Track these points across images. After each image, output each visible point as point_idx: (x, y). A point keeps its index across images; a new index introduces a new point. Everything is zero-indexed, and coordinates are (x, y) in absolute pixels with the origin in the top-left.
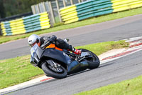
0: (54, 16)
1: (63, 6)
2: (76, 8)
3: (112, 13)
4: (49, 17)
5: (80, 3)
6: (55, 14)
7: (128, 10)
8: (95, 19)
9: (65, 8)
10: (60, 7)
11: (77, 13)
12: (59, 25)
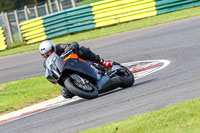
0: (12, 33)
1: (25, 19)
2: (42, 21)
3: (93, 29)
4: (5, 34)
5: (48, 15)
6: (14, 30)
7: (115, 25)
8: (69, 36)
9: (27, 21)
10: (20, 21)
11: (44, 29)
12: (20, 46)
